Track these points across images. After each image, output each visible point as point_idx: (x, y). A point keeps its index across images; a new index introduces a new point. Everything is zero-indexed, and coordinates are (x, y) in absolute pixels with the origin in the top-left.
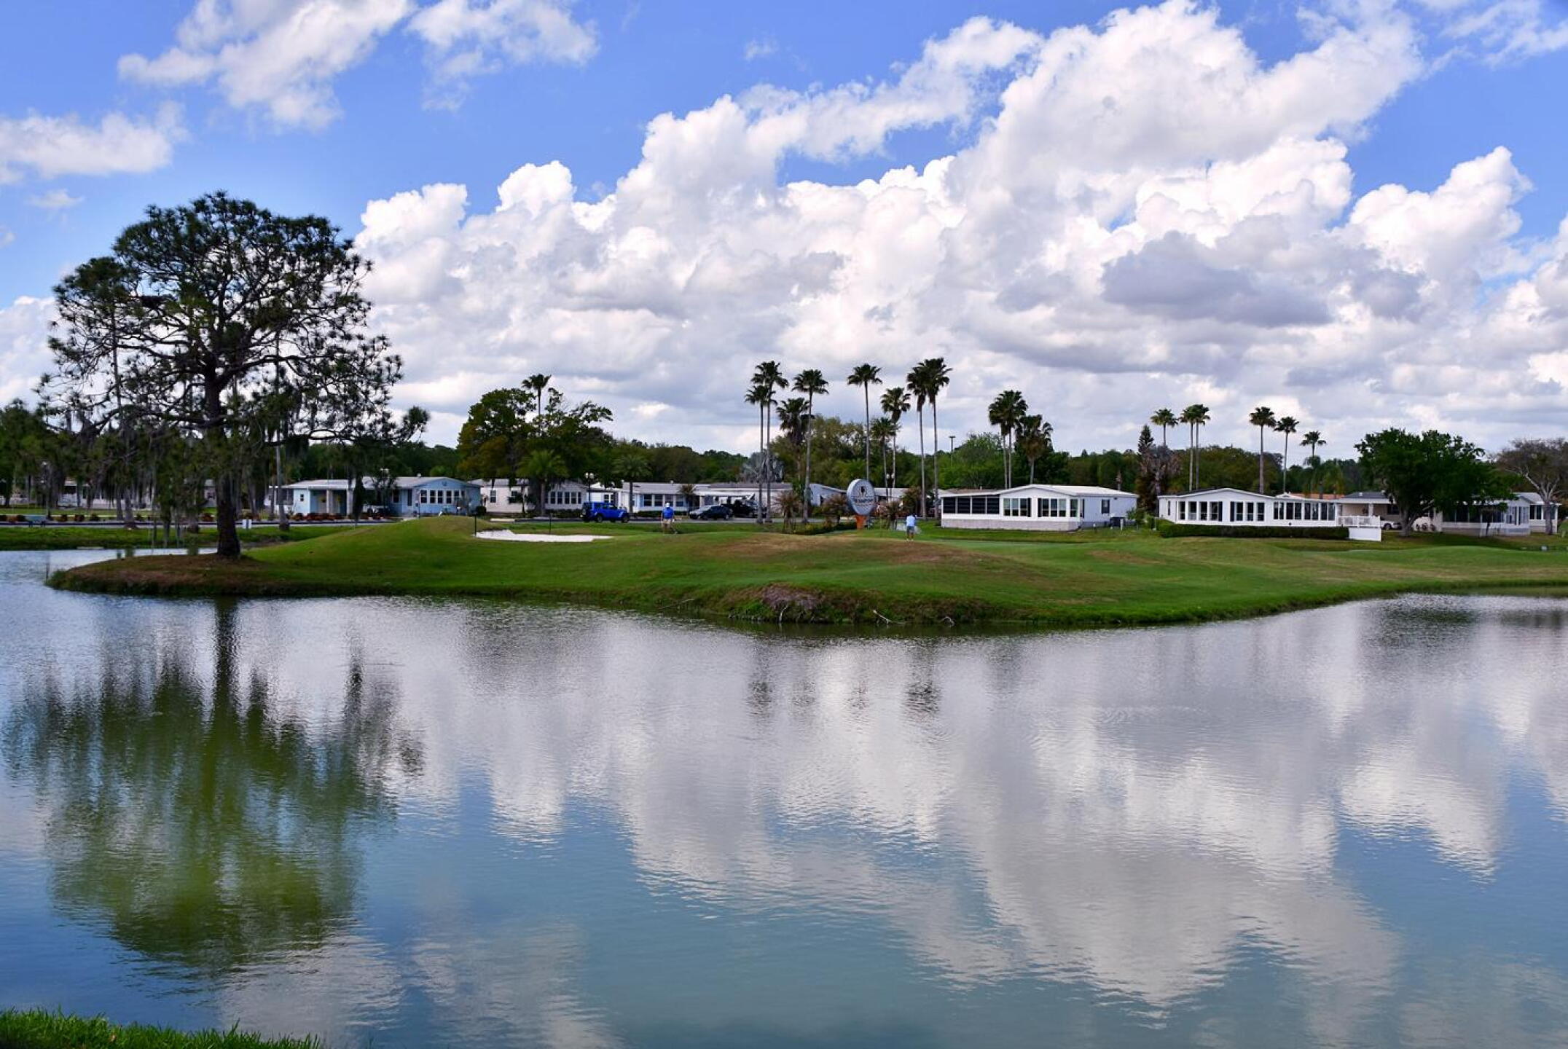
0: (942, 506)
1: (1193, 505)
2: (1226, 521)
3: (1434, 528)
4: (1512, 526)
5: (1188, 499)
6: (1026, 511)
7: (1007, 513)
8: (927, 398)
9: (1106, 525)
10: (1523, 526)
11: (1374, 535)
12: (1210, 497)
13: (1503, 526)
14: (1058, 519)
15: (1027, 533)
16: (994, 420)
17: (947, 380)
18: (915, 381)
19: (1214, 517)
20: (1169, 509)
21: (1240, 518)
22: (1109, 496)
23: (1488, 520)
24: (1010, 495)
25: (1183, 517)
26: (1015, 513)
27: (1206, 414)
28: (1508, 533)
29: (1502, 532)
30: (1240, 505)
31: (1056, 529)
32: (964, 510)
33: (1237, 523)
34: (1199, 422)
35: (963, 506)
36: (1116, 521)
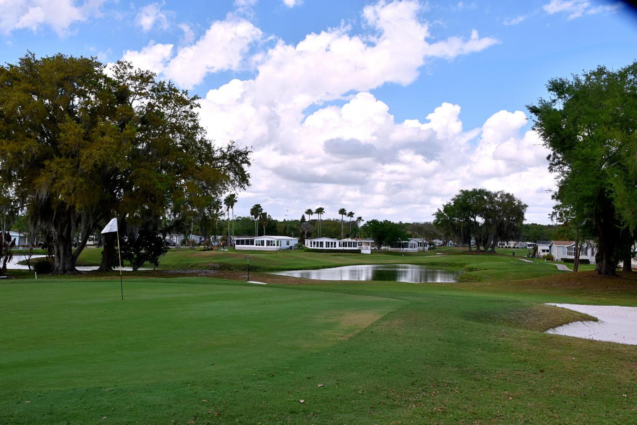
0: (235, 242)
1: (314, 243)
2: (324, 247)
3: (388, 250)
4: (411, 249)
5: (313, 241)
6: (263, 245)
7: (257, 245)
8: (230, 207)
9: (288, 249)
10: (415, 249)
11: (369, 252)
12: (319, 240)
13: (409, 249)
14: (273, 247)
15: (263, 251)
16: (252, 214)
17: (236, 201)
18: (226, 201)
19: (321, 246)
20: (308, 243)
21: (329, 247)
22: (289, 239)
23: (403, 247)
24: (258, 239)
25: (311, 246)
26: (259, 245)
27: (323, 211)
28: (410, 251)
29: (408, 251)
30: (329, 243)
31: (272, 250)
32: (243, 244)
33: (328, 248)
34: (321, 213)
35: (242, 242)
36: (291, 247)
